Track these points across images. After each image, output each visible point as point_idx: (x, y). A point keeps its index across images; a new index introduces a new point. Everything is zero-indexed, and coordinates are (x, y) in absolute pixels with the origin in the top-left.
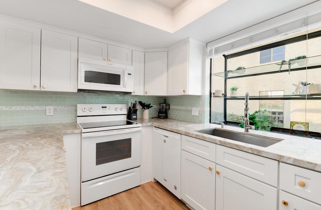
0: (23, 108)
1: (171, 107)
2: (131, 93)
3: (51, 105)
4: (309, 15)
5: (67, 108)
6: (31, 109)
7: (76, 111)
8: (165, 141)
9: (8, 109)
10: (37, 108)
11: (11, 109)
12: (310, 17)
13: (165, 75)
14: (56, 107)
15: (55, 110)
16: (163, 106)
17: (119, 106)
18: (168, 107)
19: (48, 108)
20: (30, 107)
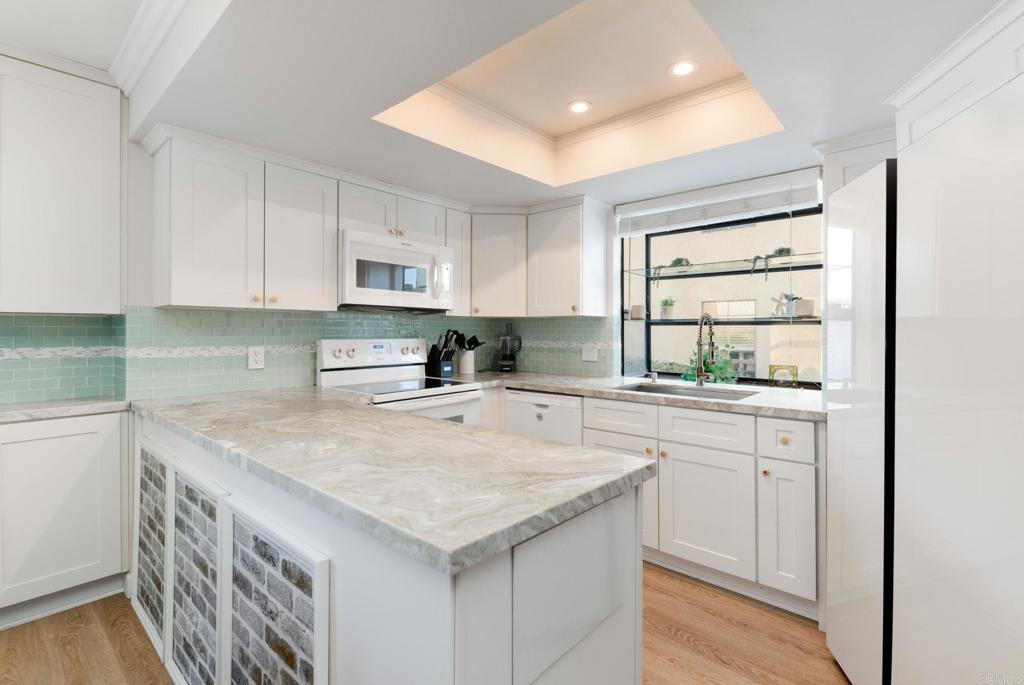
0: (197, 351)
1: (525, 343)
2: (443, 311)
3: (261, 343)
4: (794, 187)
5: (293, 351)
6: (215, 354)
7: (315, 356)
8: (540, 417)
9: (163, 354)
10: (227, 350)
11: (170, 356)
12: (796, 190)
13: (521, 269)
14: (269, 347)
15: (267, 354)
16: (504, 341)
17: (412, 343)
18: (516, 343)
19: (252, 350)
20: (212, 348)
